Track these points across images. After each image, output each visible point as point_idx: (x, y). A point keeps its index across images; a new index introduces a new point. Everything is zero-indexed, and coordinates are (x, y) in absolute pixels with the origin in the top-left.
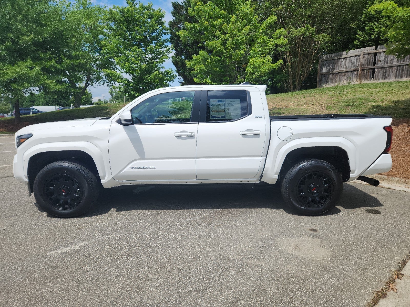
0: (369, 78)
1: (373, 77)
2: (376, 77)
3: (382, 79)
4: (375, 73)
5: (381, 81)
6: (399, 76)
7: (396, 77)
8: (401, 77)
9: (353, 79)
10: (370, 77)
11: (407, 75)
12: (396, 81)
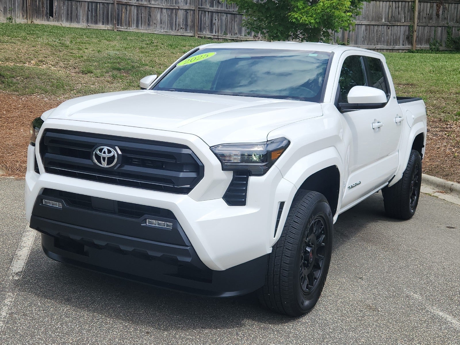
0: (44, 16)
1: (51, 14)
2: (56, 15)
3: (67, 20)
4: (54, 7)
5: (66, 24)
6: (92, 19)
7: (88, 21)
8: (96, 23)
9: (16, 13)
10: (47, 13)
11: (103, 19)
12: (88, 27)
